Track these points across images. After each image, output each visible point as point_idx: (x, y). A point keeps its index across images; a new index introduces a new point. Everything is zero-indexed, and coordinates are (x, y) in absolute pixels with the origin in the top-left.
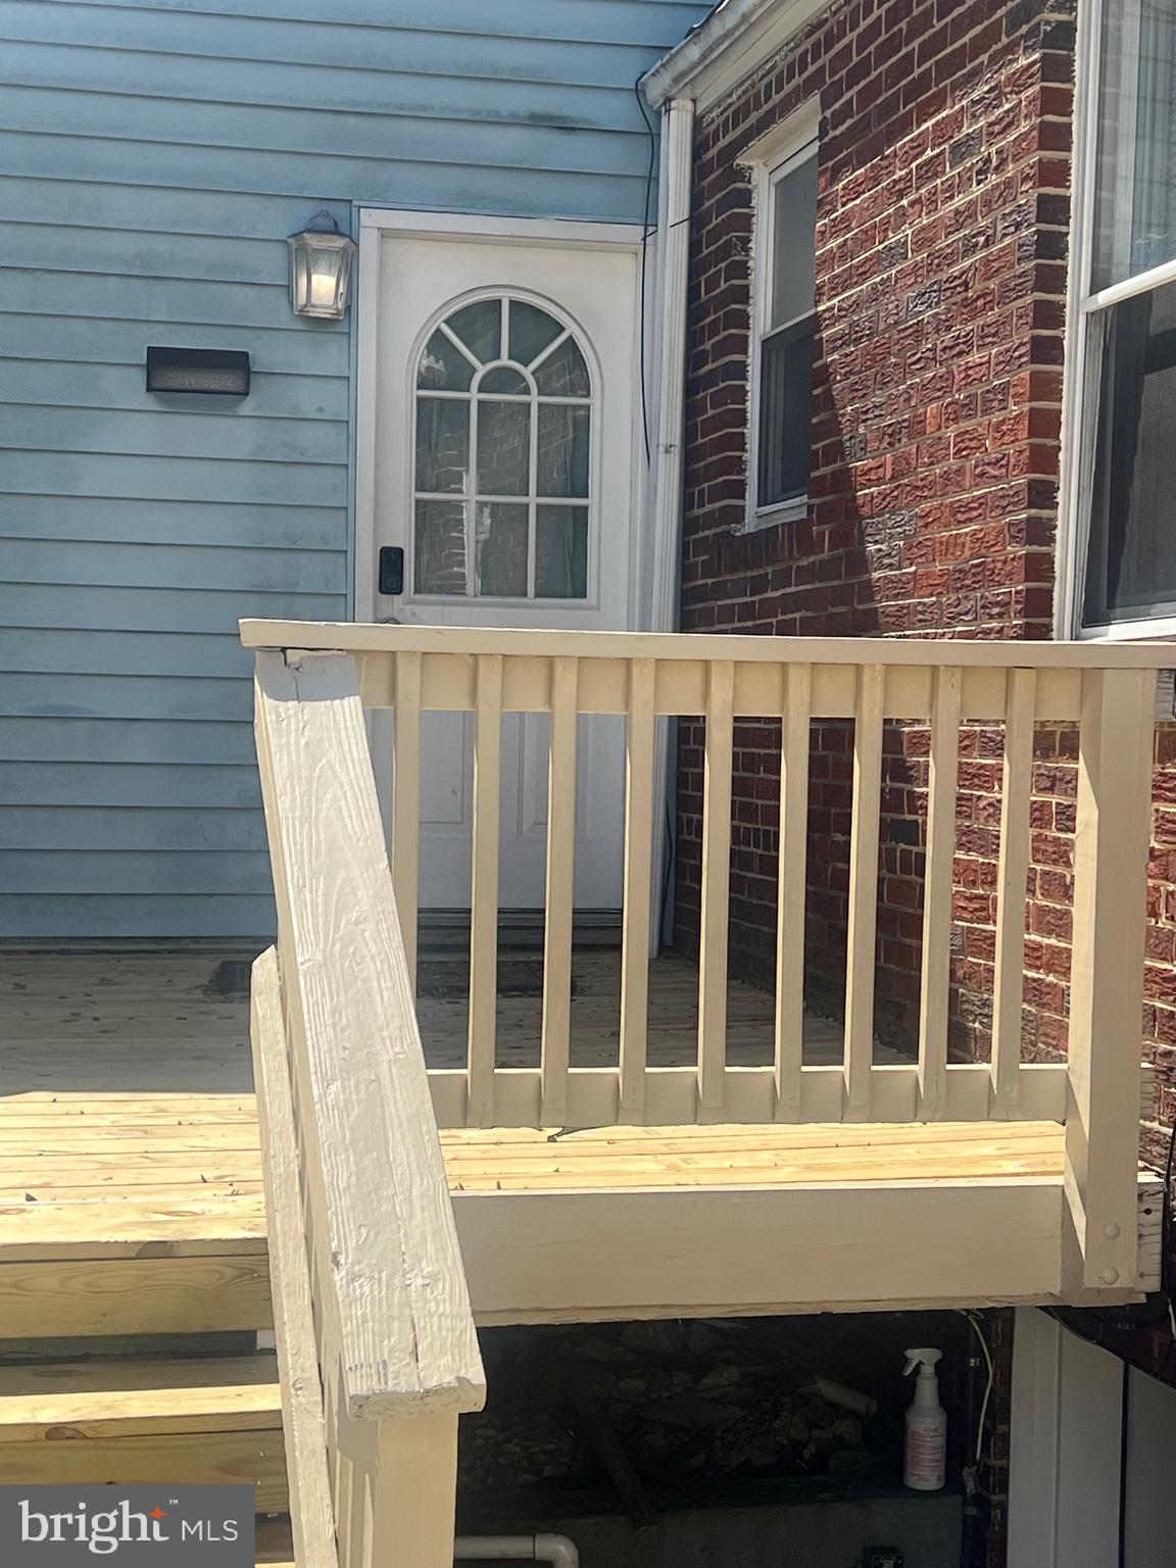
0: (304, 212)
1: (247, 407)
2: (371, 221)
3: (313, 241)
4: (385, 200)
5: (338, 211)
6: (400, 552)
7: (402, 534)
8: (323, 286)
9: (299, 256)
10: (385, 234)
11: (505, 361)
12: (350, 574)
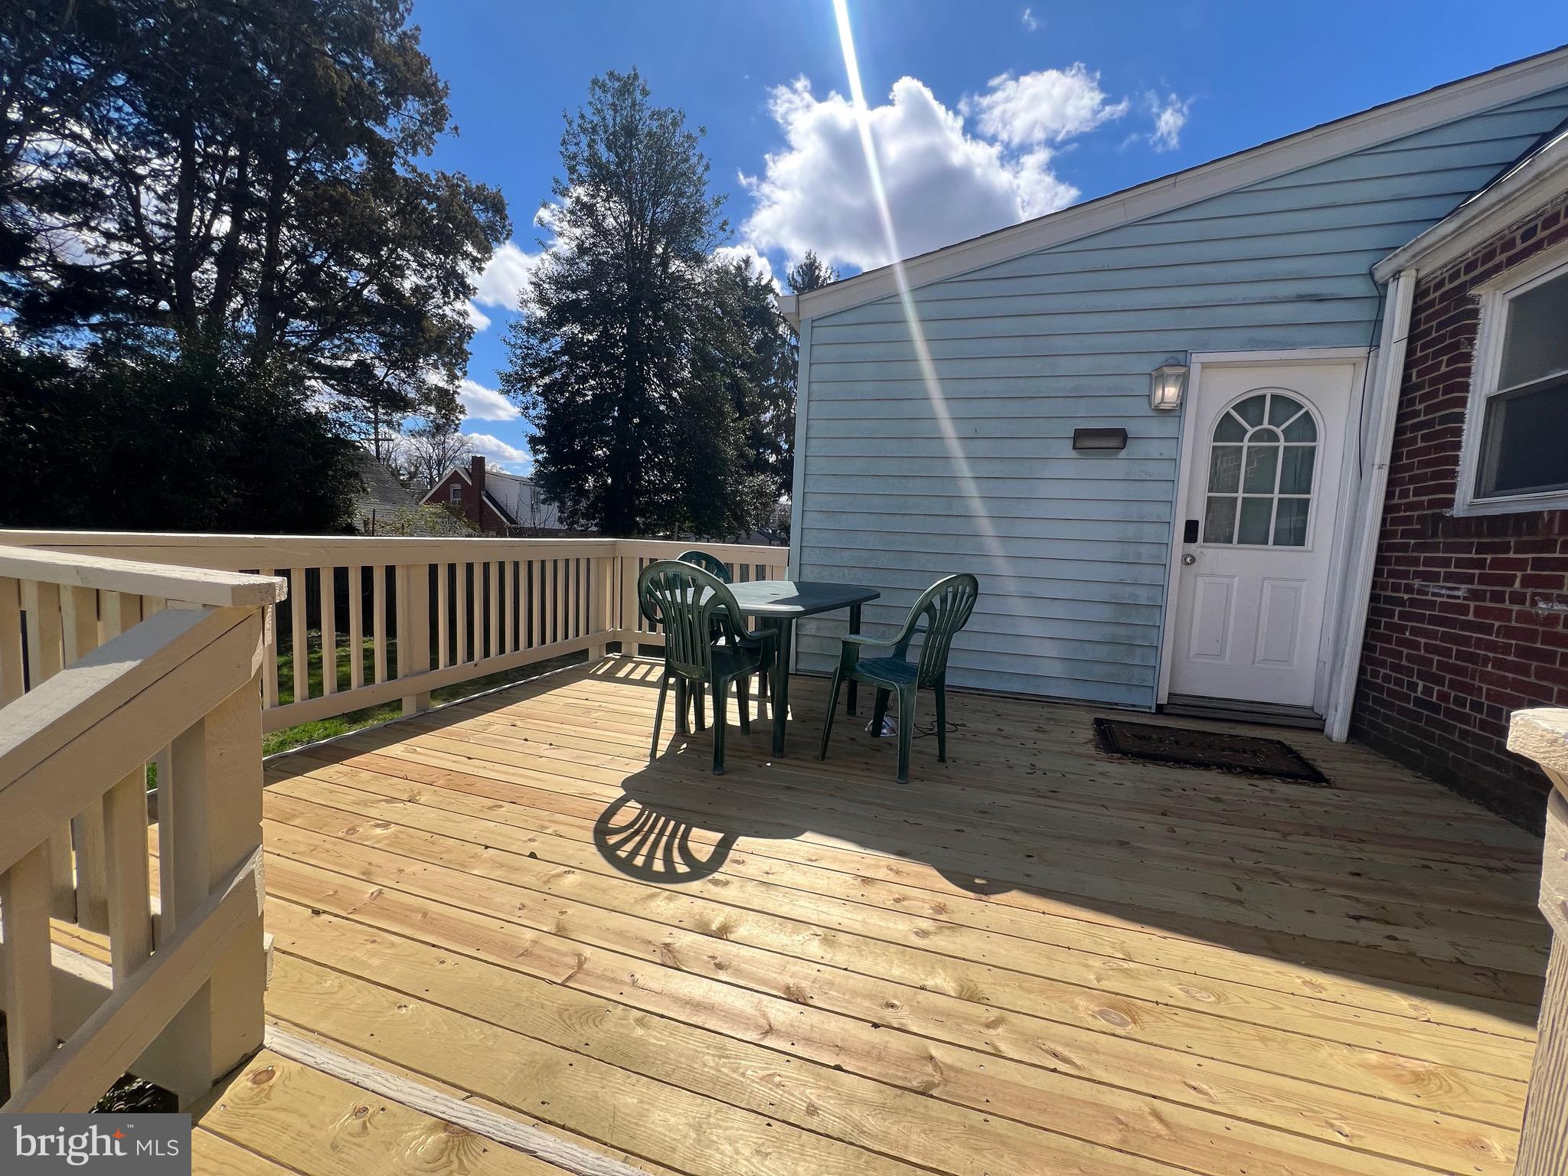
0: (1160, 359)
1: (1123, 454)
2: (1197, 359)
3: (1167, 370)
4: (1205, 347)
5: (1181, 356)
6: (1196, 523)
7: (1200, 515)
8: (1171, 392)
9: (1158, 378)
10: (1205, 366)
11: (1266, 425)
12: (1171, 533)
